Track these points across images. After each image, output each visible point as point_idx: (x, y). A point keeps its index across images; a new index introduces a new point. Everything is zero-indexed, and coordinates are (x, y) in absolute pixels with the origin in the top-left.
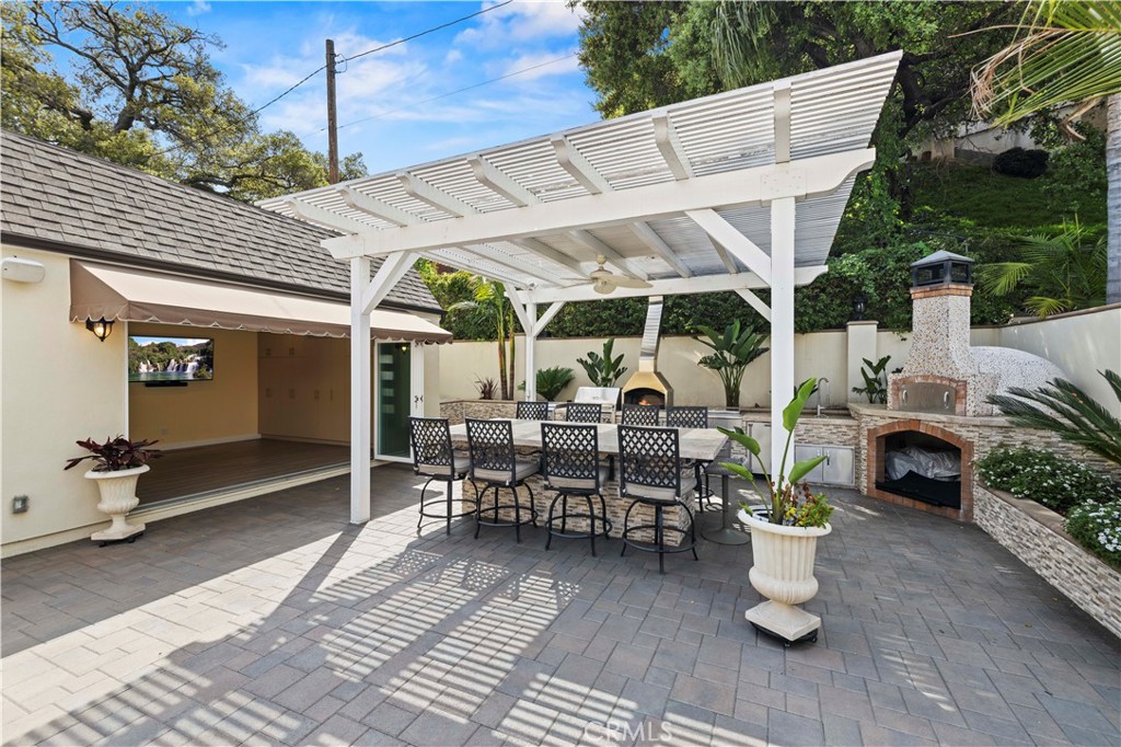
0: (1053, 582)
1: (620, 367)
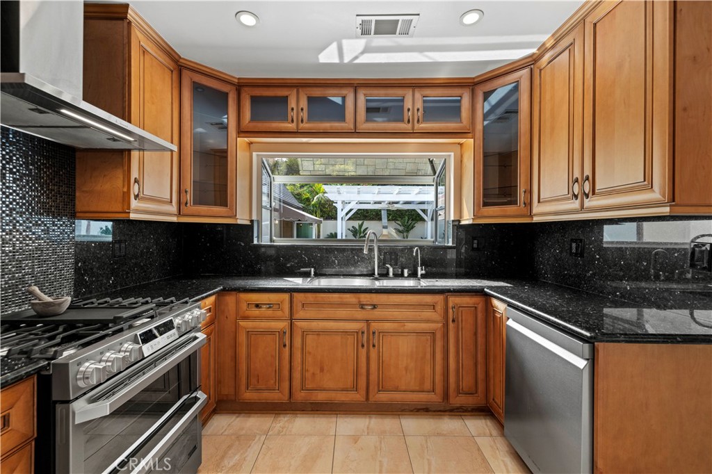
1: (366, 232)
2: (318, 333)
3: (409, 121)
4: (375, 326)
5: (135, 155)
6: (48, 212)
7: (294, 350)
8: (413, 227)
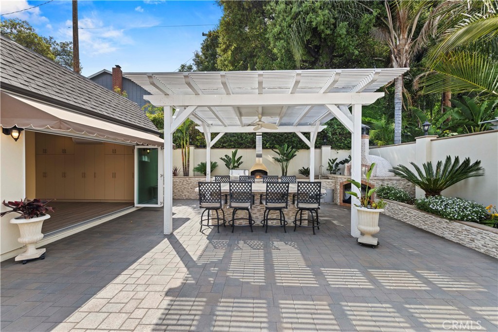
0: (408, 222)
1: (240, 161)
8: (293, 156)
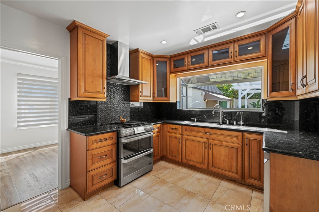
2: (191, 140)
3: (231, 57)
4: (210, 141)
5: (140, 85)
6: (125, 101)
7: (183, 145)
